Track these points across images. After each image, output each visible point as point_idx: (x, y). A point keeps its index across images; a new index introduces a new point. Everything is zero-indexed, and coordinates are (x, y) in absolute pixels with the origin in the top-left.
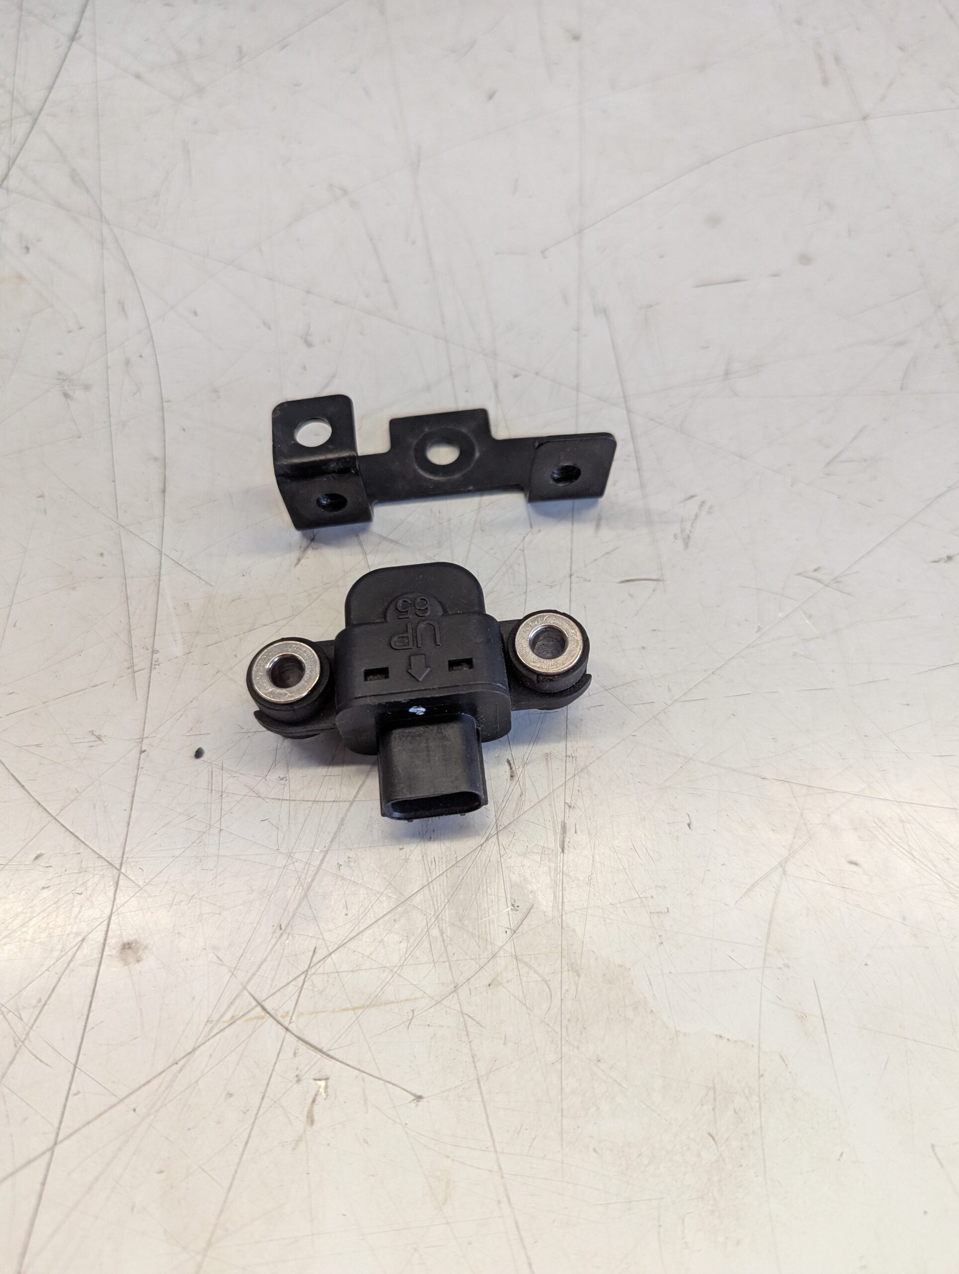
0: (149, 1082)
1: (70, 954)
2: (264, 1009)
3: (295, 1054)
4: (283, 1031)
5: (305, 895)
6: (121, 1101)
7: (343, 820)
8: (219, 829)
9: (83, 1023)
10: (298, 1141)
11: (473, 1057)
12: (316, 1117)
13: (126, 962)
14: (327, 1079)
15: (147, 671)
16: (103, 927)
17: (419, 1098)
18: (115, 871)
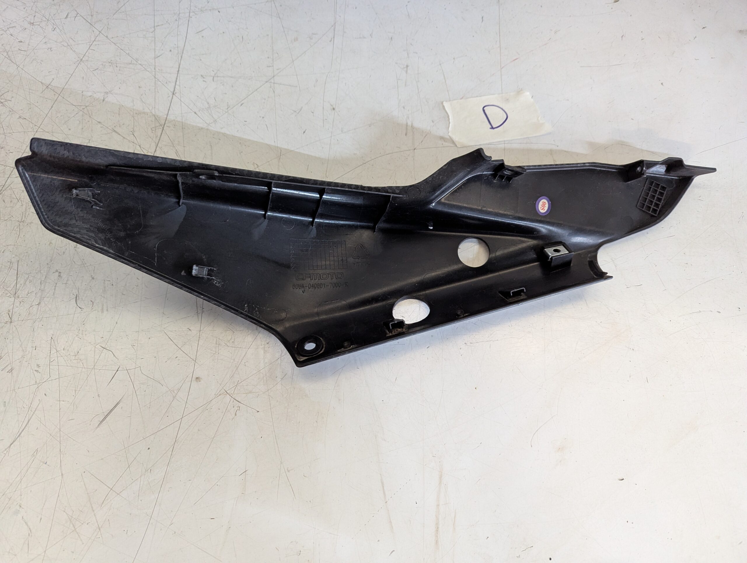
0: (202, 406)
1: (185, 379)
2: (227, 393)
3: (233, 402)
4: (231, 397)
5: (237, 369)
6: (196, 409)
7: (246, 352)
8: (217, 353)
9: (188, 394)
10: (233, 419)
11: (270, 404)
12: (237, 414)
13: (197, 382)
14: (239, 407)
15: (201, 314)
16: (192, 374)
17: (258, 412)
18: (194, 362)
